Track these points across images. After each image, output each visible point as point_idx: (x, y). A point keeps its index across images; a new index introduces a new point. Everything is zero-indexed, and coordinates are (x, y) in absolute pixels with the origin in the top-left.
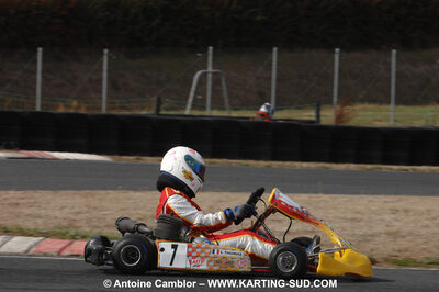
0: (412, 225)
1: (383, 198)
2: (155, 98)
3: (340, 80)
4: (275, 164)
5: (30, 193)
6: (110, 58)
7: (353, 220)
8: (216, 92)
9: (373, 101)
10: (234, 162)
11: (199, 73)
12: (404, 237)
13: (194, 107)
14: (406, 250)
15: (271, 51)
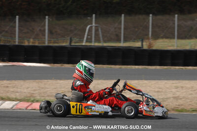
0: (185, 94)
1: (171, 82)
2: (69, 38)
3: (152, 28)
4: (124, 67)
5: (13, 82)
6: (49, 20)
7: (158, 92)
8: (97, 35)
9: (167, 38)
10: (105, 66)
11: (89, 26)
12: (181, 99)
13: (87, 41)
14: (182, 105)
15: (121, 16)
